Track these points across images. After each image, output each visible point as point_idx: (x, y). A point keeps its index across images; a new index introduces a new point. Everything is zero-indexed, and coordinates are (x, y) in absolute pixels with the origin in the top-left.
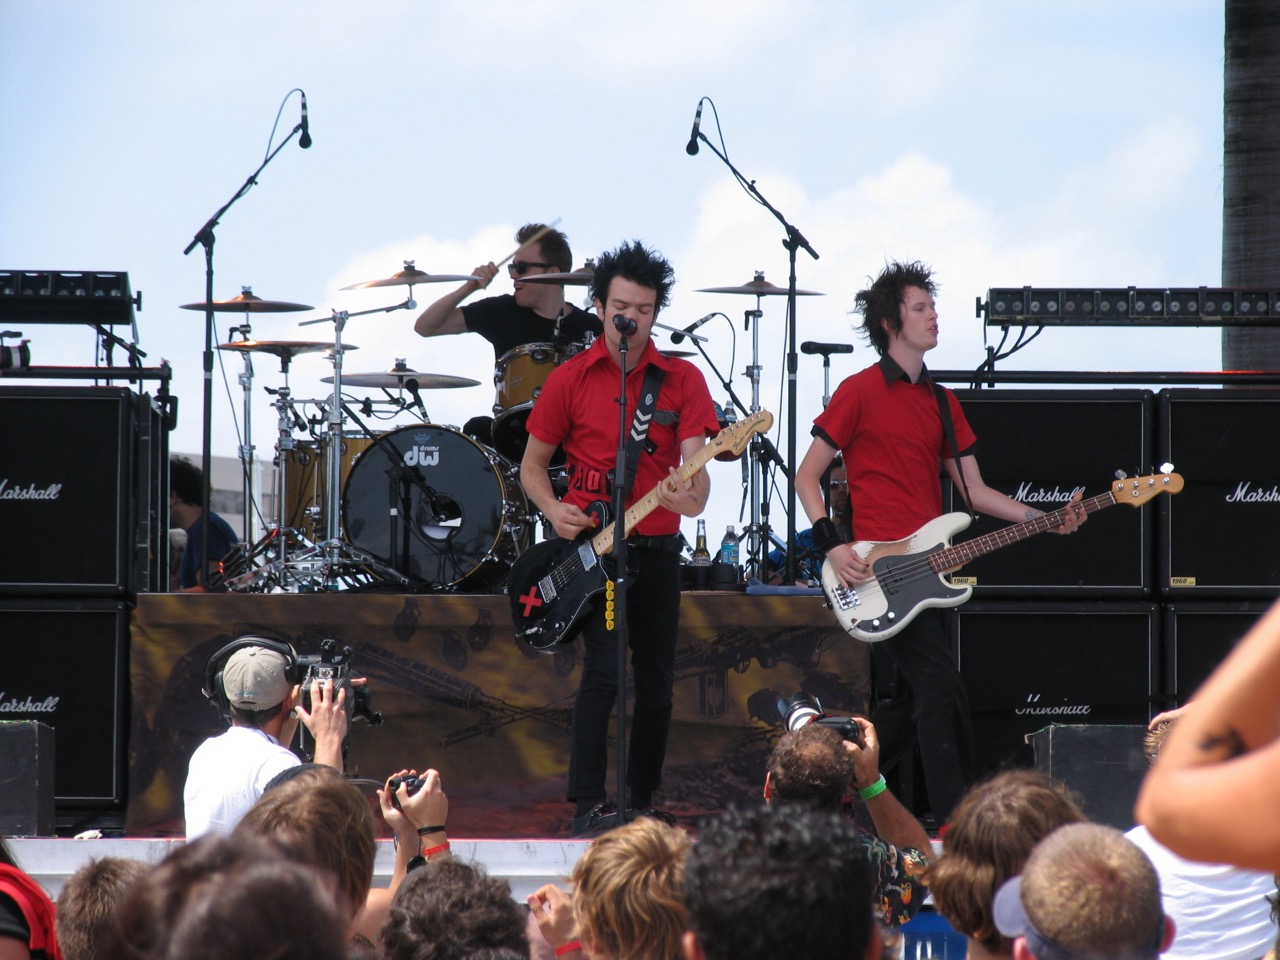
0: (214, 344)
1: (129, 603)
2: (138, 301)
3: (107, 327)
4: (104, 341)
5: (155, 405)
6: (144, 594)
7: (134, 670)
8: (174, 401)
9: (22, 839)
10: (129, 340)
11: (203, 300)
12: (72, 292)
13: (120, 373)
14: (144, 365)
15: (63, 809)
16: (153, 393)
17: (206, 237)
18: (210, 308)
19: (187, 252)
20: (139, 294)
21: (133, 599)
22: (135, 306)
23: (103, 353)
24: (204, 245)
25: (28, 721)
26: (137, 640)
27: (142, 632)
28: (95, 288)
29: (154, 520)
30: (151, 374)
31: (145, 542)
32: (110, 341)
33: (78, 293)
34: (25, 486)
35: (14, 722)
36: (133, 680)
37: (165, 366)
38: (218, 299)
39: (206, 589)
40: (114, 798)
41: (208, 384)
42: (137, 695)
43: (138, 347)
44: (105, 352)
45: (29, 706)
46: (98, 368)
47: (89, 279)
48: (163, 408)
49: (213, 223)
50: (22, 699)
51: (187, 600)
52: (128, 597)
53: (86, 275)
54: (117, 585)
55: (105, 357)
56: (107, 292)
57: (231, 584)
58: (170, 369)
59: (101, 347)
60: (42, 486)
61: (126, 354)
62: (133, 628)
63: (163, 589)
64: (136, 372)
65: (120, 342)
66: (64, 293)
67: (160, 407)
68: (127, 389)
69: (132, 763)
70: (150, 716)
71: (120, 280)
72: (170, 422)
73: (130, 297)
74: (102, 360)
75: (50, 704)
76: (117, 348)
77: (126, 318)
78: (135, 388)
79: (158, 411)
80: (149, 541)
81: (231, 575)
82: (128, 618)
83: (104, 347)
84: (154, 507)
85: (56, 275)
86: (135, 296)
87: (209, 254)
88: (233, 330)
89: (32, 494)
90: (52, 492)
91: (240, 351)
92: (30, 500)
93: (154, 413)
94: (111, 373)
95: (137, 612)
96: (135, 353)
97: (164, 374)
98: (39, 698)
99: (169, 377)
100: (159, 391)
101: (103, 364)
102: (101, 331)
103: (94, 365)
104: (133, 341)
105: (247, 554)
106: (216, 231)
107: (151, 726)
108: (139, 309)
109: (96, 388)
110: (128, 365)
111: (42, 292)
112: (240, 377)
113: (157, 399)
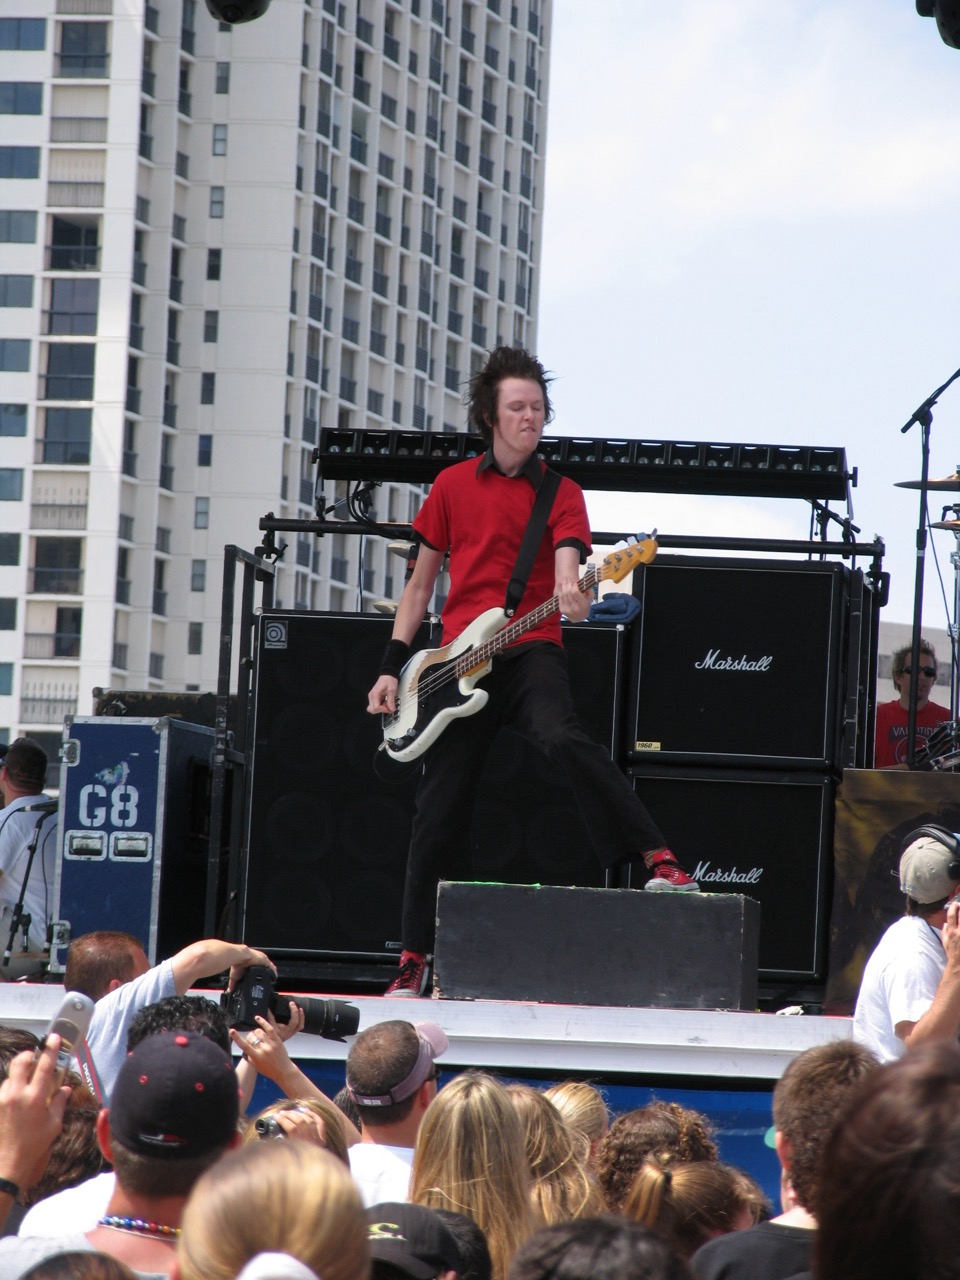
0: (927, 524)
1: (835, 778)
2: (854, 477)
3: (822, 502)
4: (818, 515)
5: (867, 581)
6: (850, 769)
7: (838, 845)
8: (886, 577)
9: (725, 1012)
10: (844, 515)
11: (918, 478)
12: (790, 466)
13: (834, 548)
14: (857, 541)
15: (765, 981)
16: (866, 569)
17: (923, 416)
18: (924, 486)
19: (905, 430)
20: (855, 469)
21: (840, 775)
22: (851, 482)
23: (817, 527)
24: (922, 424)
25: (735, 894)
26: (842, 815)
27: (847, 806)
28: (812, 464)
29: (862, 695)
30: (864, 550)
31: (853, 718)
32: (825, 516)
33: (795, 467)
34: (737, 658)
35: (721, 895)
36: (836, 855)
37: (878, 541)
38: (933, 477)
39: (912, 767)
40: (813, 973)
41: (920, 562)
42: (840, 872)
43: (852, 522)
44: (819, 526)
45: (733, 877)
46: (812, 542)
47: (807, 454)
48: (875, 584)
49: (931, 402)
50: (727, 870)
51: (893, 777)
52: (834, 772)
53: (804, 450)
54: (823, 759)
55: (819, 531)
56: (824, 468)
57: (937, 762)
58: (883, 546)
59: (815, 522)
60: (754, 657)
61: (841, 529)
62: (838, 803)
63: (869, 766)
64: (850, 547)
65: (835, 517)
66: (782, 467)
67: (872, 583)
68: (840, 564)
69: (833, 938)
70: (852, 892)
71: (837, 455)
72: (882, 598)
73: (846, 472)
74: (816, 534)
75: (753, 876)
76: (831, 522)
77: (842, 494)
78: (848, 563)
79: (870, 587)
80: (856, 716)
81: (936, 755)
82: (833, 793)
83: (818, 521)
84: (863, 683)
85: (775, 449)
86: (851, 472)
87: (927, 432)
88: (946, 509)
89: (743, 665)
90: (764, 663)
91: (952, 529)
92: (741, 672)
93: (865, 588)
94: (825, 547)
95: (843, 788)
96: (849, 529)
97: (876, 550)
98: (744, 869)
99: (882, 553)
100: (871, 567)
101: (817, 539)
102: (816, 506)
103: (808, 539)
104: (847, 516)
105: (953, 733)
106: (933, 410)
107: (853, 902)
108: (855, 485)
109: (809, 562)
110: (841, 540)
111: (761, 466)
112: (952, 556)
113: (869, 575)
